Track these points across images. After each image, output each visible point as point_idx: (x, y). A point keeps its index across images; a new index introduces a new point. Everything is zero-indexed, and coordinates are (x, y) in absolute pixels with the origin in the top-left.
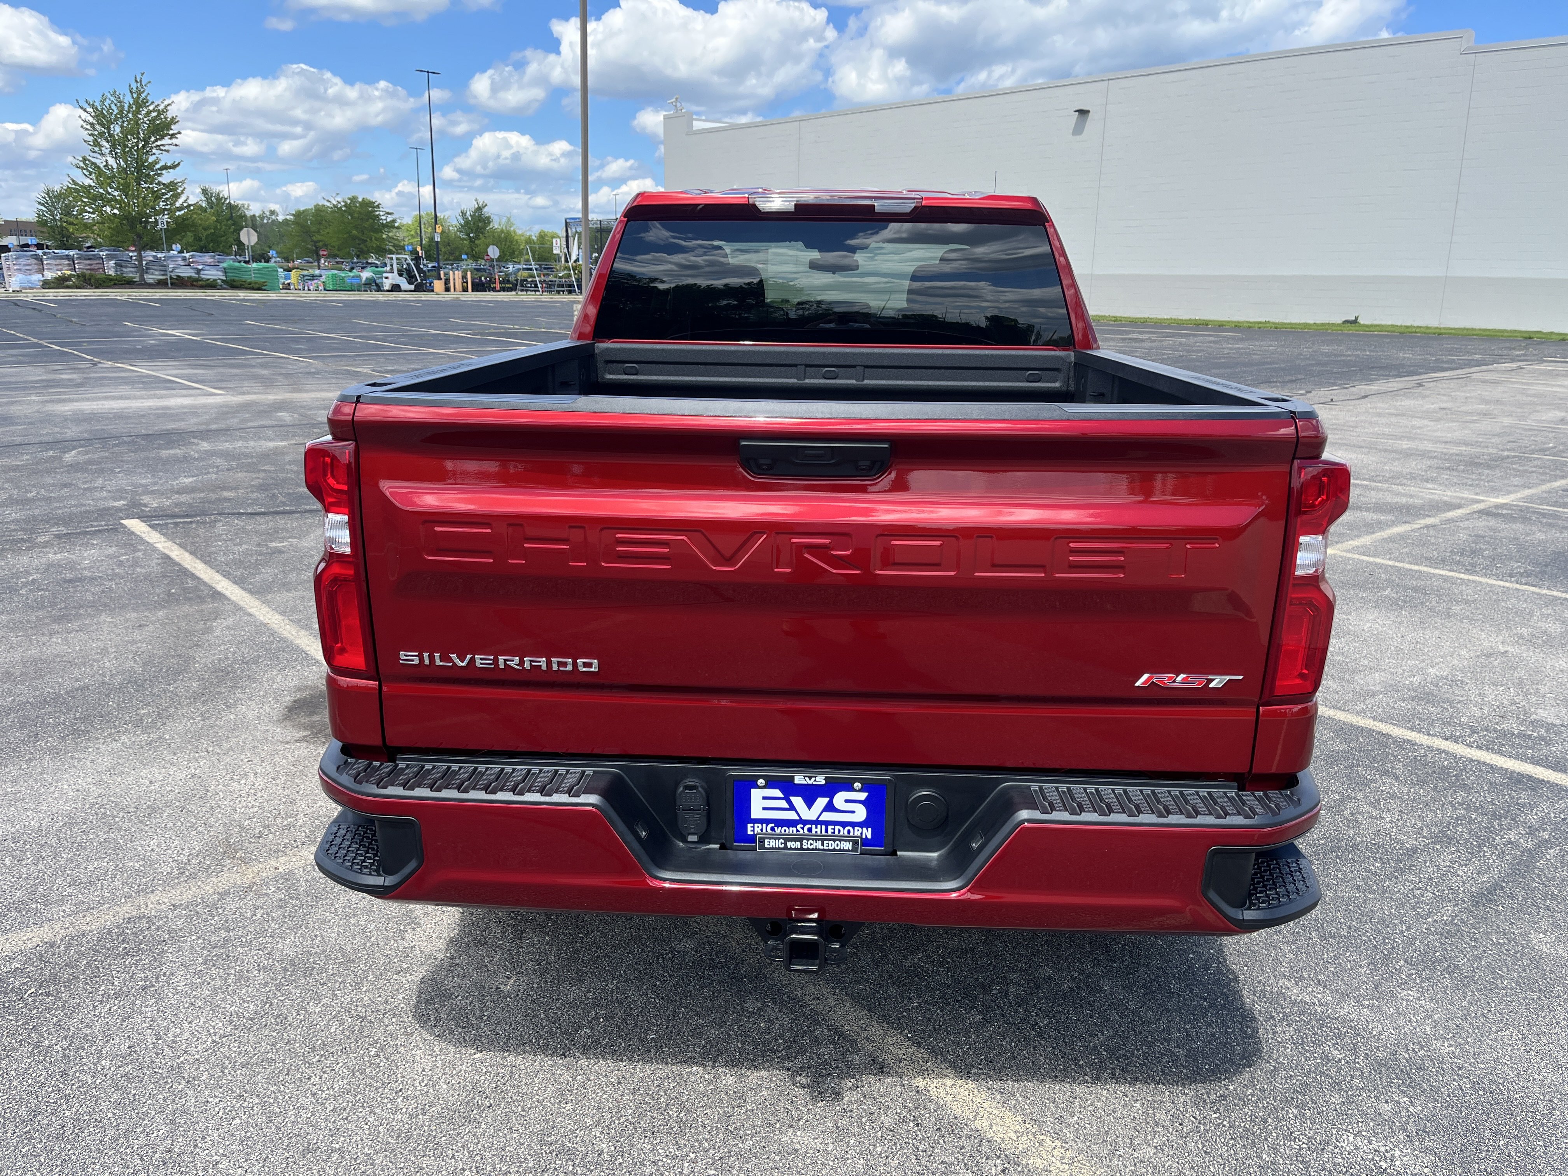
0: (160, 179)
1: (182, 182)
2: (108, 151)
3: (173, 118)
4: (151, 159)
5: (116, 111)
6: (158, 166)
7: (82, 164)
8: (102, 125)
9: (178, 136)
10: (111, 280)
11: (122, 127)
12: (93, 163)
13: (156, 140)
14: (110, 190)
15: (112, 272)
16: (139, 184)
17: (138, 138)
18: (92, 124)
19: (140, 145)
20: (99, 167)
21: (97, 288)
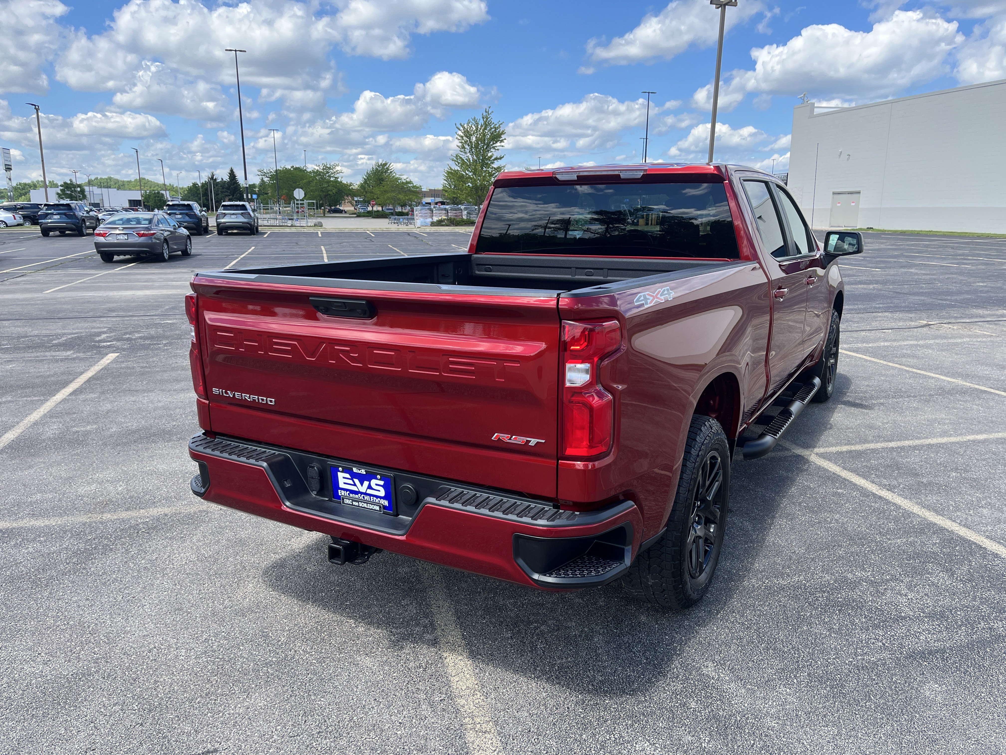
0: (493, 165)
1: (504, 167)
2: (468, 151)
3: (503, 131)
4: (489, 154)
5: (474, 129)
6: (493, 158)
7: (455, 159)
8: (467, 137)
9: (505, 141)
10: (464, 221)
11: (476, 137)
12: (461, 158)
13: (494, 144)
14: (467, 172)
15: (465, 217)
16: (482, 168)
17: (484, 143)
18: (462, 137)
19: (485, 147)
20: (463, 160)
21: (456, 226)
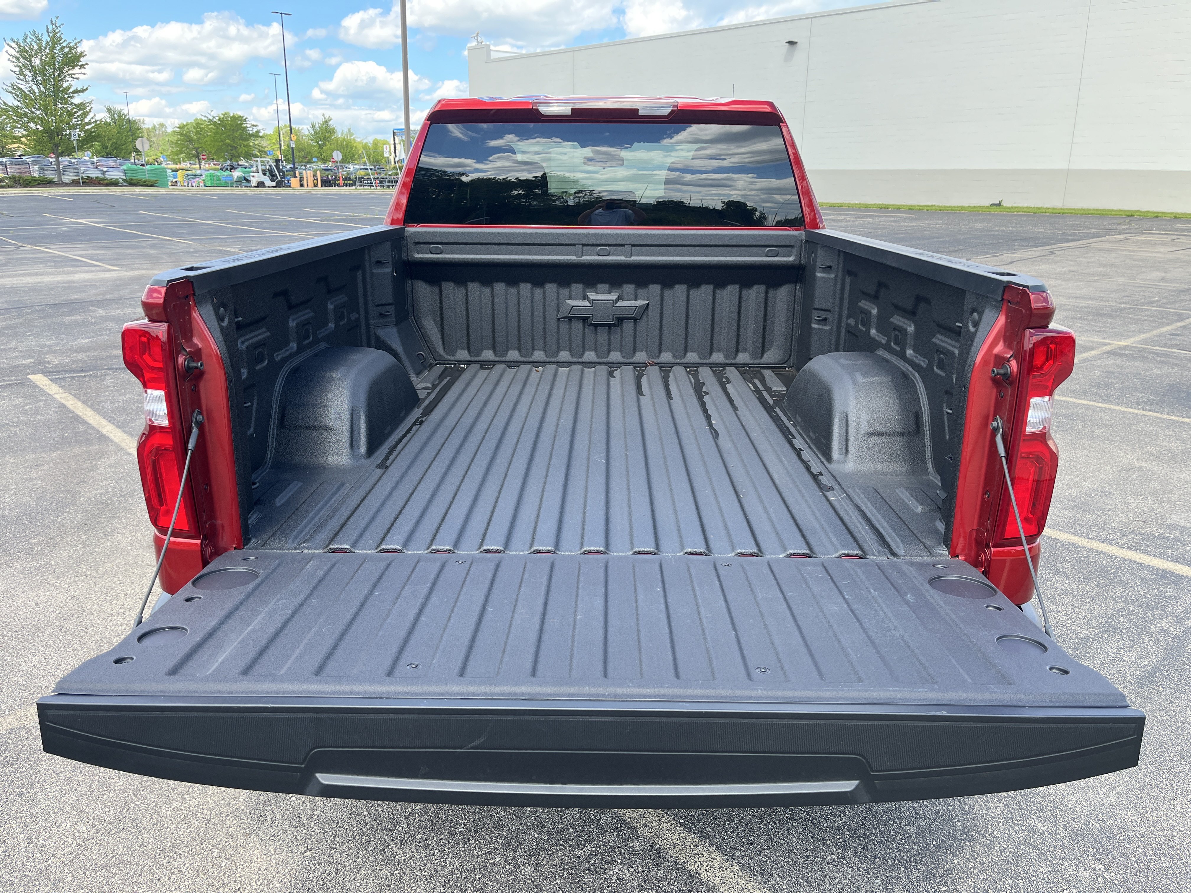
0: (73, 101)
1: (90, 103)
2: (30, 79)
3: (82, 53)
4: (65, 85)
5: (36, 47)
6: (71, 90)
7: (10, 89)
8: (26, 58)
9: (86, 66)
10: (36, 181)
11: (41, 60)
12: (19, 88)
13: (69, 70)
14: (33, 110)
15: (36, 175)
16: (56, 105)
17: (55, 69)
18: (17, 58)
19: (56, 74)
20: (24, 91)
21: (25, 187)
